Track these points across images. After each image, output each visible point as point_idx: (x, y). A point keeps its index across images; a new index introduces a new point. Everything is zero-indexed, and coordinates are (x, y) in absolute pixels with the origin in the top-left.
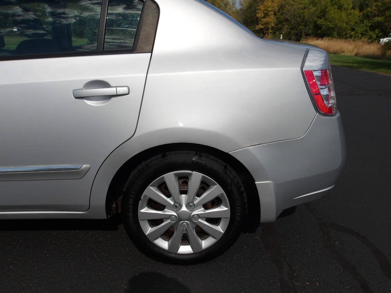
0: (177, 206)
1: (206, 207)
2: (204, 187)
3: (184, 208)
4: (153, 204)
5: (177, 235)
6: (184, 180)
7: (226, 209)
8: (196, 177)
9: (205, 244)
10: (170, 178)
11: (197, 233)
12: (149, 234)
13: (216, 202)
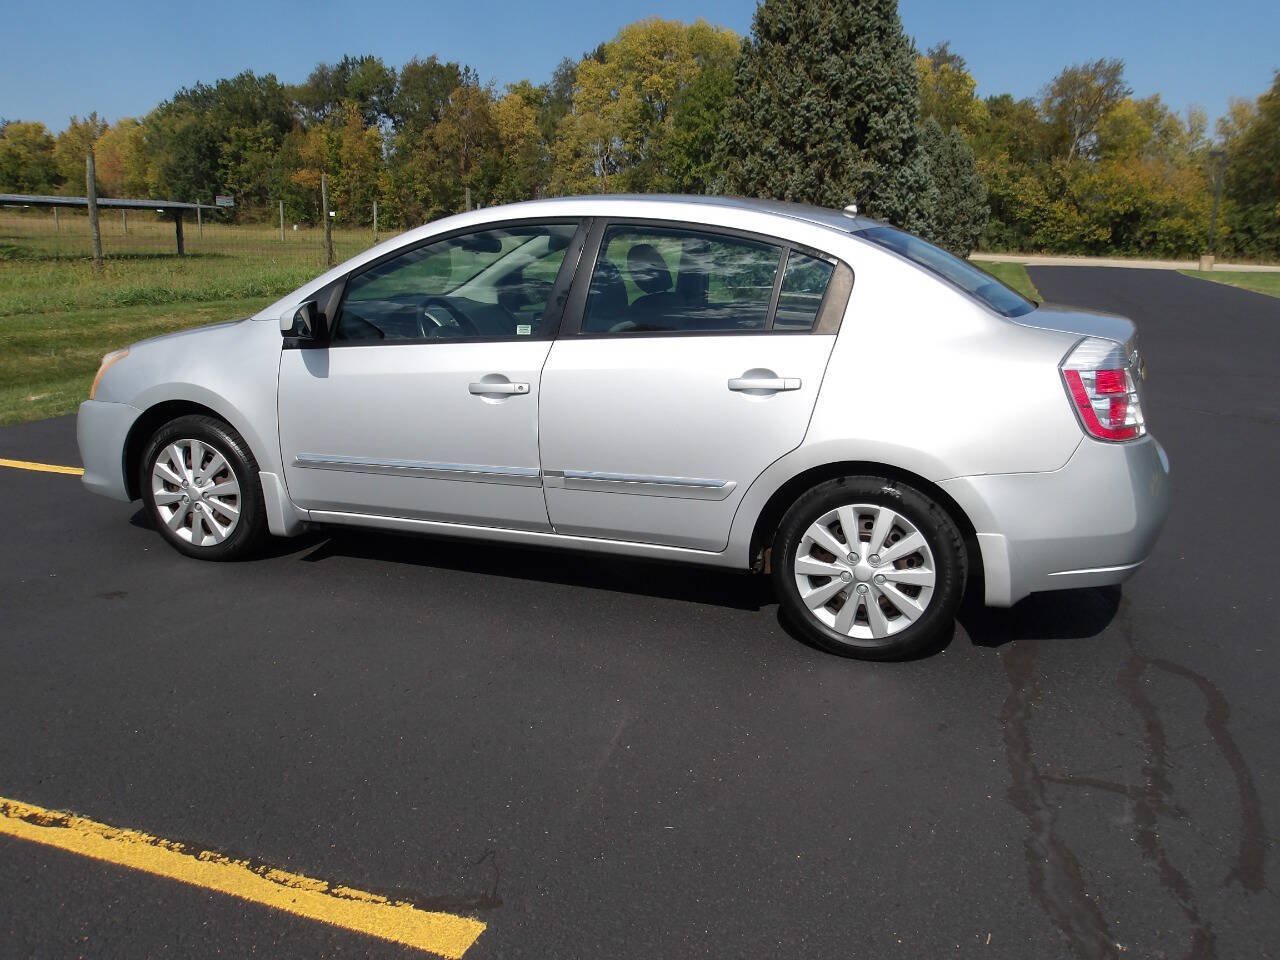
0: (854, 558)
1: (898, 564)
2: (897, 533)
3: (864, 564)
4: (818, 551)
5: (850, 608)
6: (867, 520)
7: (928, 571)
8: (886, 517)
9: (894, 627)
10: (847, 514)
11: (881, 606)
12: (809, 598)
13: (914, 560)
